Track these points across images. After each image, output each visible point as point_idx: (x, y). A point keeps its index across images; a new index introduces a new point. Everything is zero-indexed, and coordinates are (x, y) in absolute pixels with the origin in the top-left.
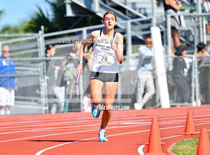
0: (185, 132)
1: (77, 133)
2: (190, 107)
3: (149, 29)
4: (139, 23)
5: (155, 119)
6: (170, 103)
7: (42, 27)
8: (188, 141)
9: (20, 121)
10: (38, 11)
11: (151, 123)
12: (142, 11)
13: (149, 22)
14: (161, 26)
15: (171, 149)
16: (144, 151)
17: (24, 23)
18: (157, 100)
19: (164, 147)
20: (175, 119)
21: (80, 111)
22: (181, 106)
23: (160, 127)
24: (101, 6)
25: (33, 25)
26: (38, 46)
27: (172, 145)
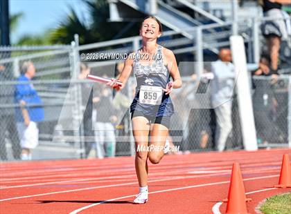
0: (279, 183)
2: (286, 149)
3: (227, 39)
4: (213, 31)
5: (237, 166)
6: (258, 143)
7: (76, 37)
8: (284, 196)
9: (45, 169)
10: (70, 15)
11: (231, 171)
12: (218, 14)
13: (227, 29)
14: (245, 35)
15: (259, 207)
16: (220, 211)
17: (50, 30)
19: (250, 205)
20: (264, 166)
21: (130, 155)
22: (272, 148)
23: (244, 176)
24: (159, 6)
25: (64, 34)
26: (71, 63)
27: (260, 203)
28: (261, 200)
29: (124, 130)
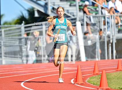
0: (94, 71)
3: (75, 23)
5: (79, 66)
7: (23, 22)
8: (95, 77)
9: (13, 67)
10: (21, 14)
11: (77, 68)
12: (72, 14)
13: (75, 19)
14: (81, 21)
15: (87, 81)
17: (14, 20)
19: (84, 80)
20: (88, 67)
21: (41, 63)
23: (82, 70)
24: (52, 12)
25: (19, 21)
26: (21, 31)
27: (87, 79)
28: (87, 78)
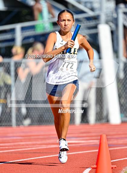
1: (8, 153)
3: (96, 27)
4: (84, 20)
5: (104, 137)
11: (99, 141)
12: (89, 5)
13: (96, 18)
18: (105, 114)
19: (114, 171)
23: (110, 146)
27: (124, 169)
29: (6, 104)
